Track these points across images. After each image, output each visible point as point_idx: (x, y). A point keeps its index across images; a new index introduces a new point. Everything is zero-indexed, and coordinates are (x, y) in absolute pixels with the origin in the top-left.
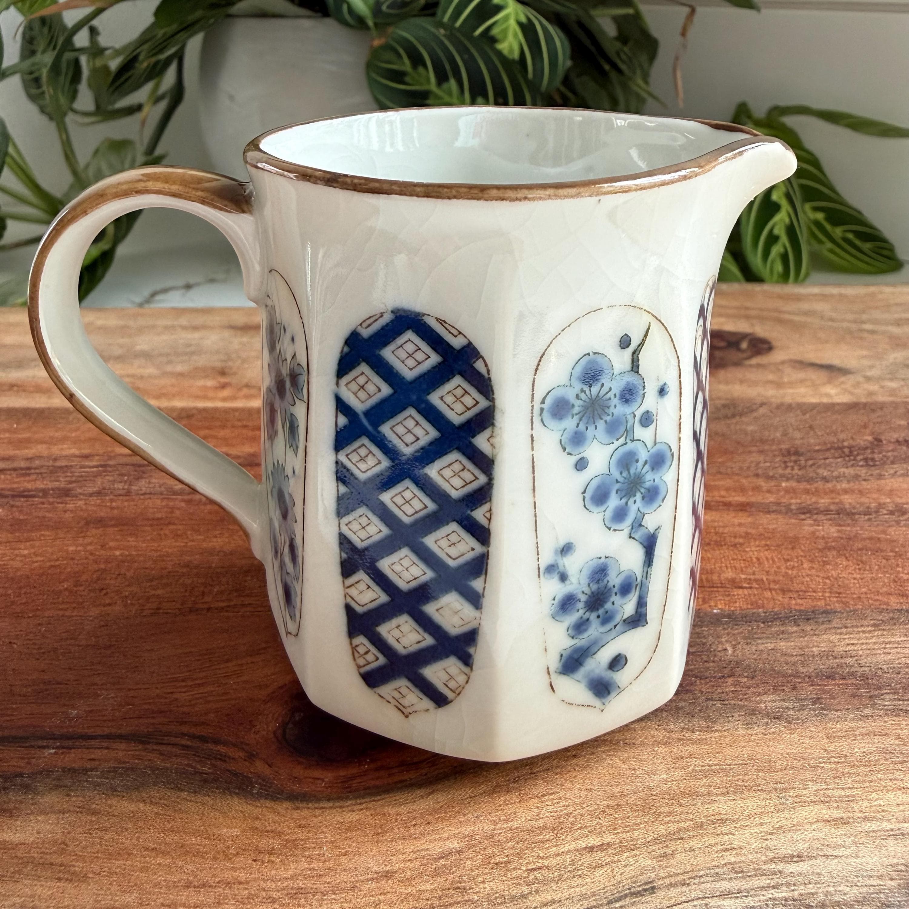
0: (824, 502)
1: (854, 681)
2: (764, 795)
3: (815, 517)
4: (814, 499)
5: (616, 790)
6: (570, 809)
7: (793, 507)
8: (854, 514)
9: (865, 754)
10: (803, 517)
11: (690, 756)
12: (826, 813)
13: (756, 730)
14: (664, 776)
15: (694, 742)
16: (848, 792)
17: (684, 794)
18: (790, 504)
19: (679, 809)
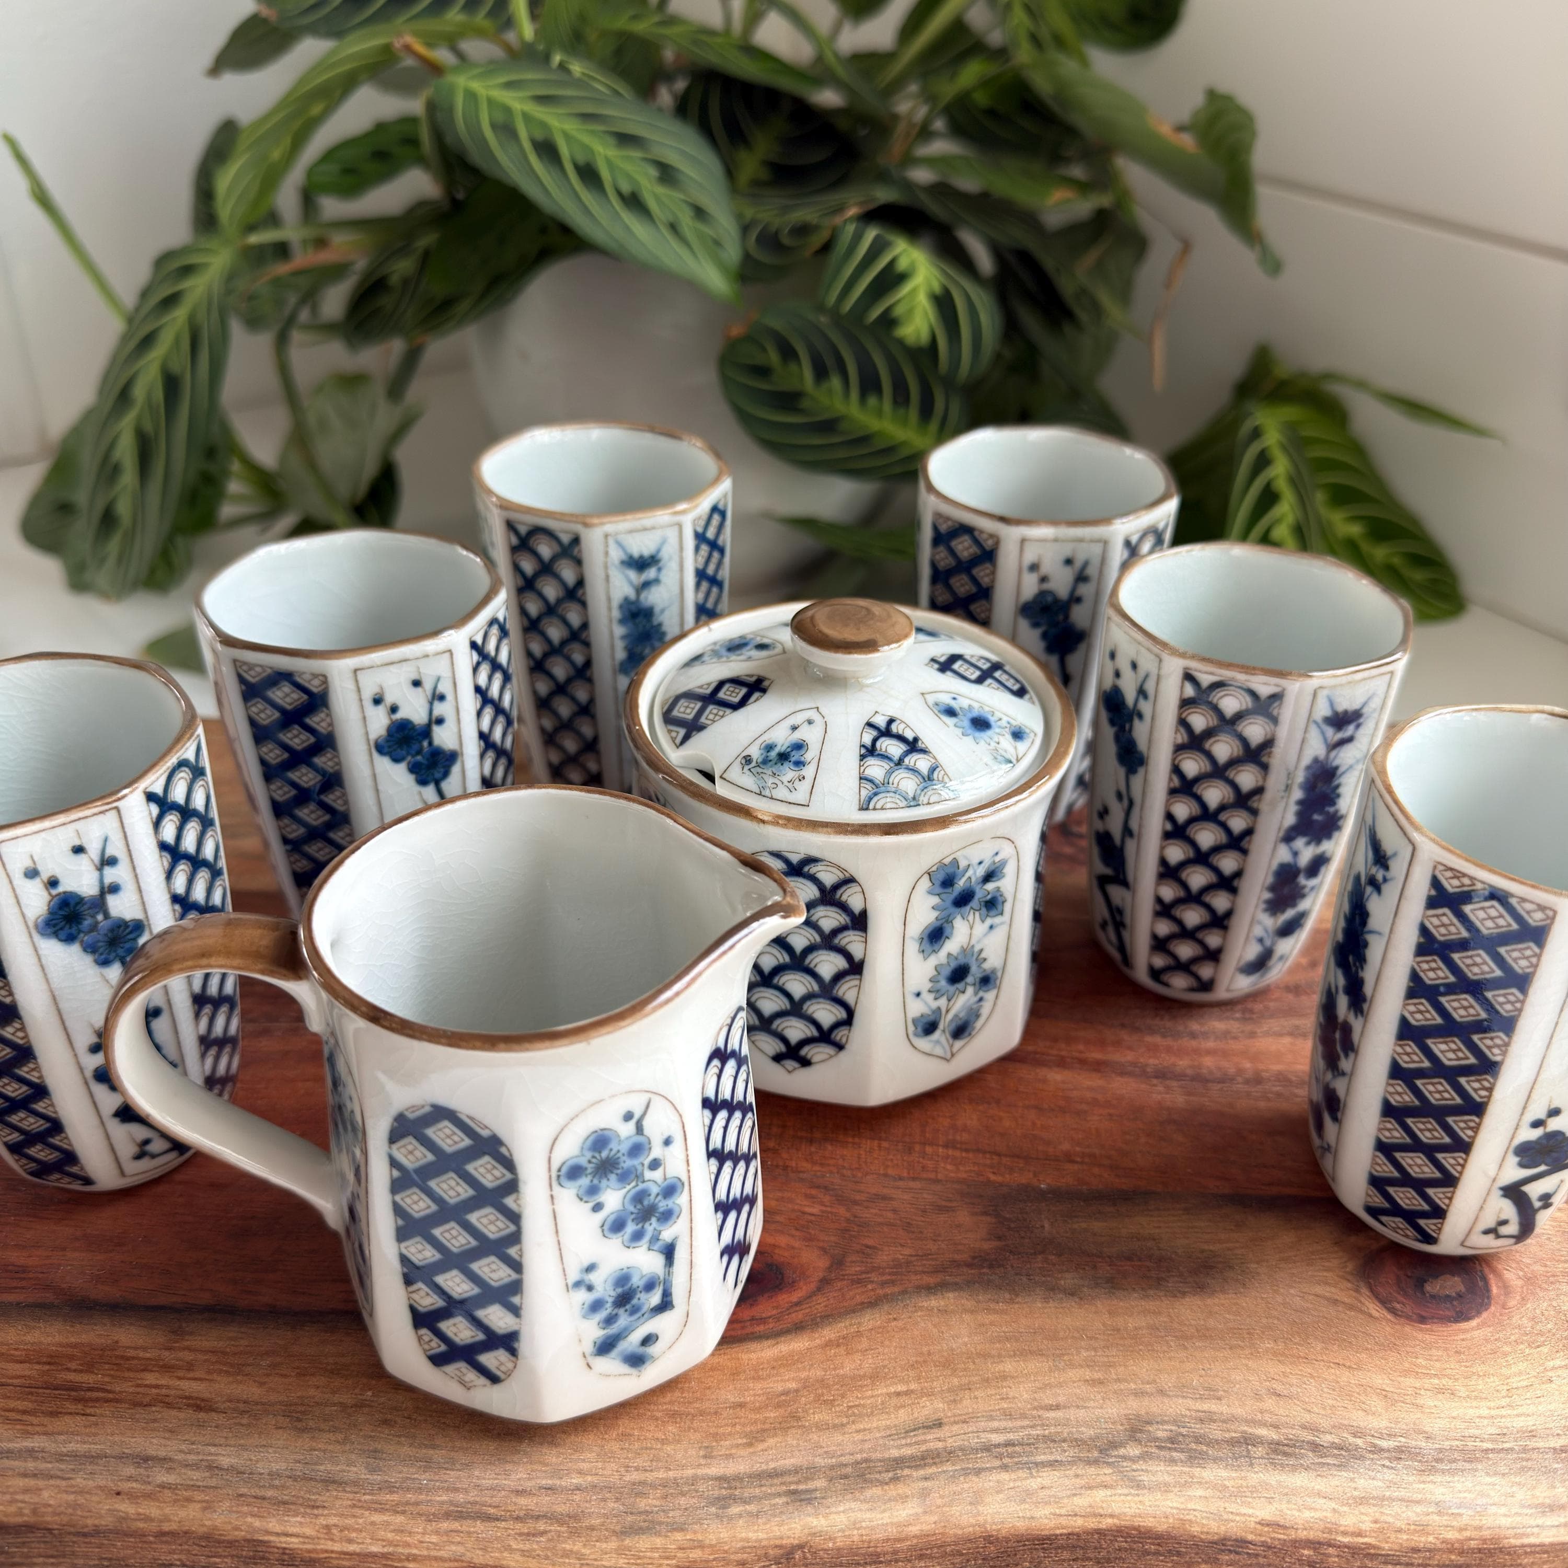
0: (1183, 1063)
1: (1148, 1264)
2: (1044, 1359)
3: (1168, 1082)
4: (1173, 1059)
5: (925, 1349)
6: (886, 1362)
7: (1149, 1070)
8: (1207, 1081)
9: (1136, 1328)
10: (1155, 1081)
11: (992, 1324)
12: (1088, 1374)
13: (1051, 1304)
14: (966, 1339)
15: (996, 1312)
16: (1111, 1359)
17: (979, 1355)
18: (1147, 1065)
19: (972, 1366)
